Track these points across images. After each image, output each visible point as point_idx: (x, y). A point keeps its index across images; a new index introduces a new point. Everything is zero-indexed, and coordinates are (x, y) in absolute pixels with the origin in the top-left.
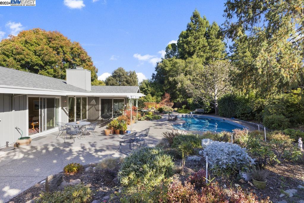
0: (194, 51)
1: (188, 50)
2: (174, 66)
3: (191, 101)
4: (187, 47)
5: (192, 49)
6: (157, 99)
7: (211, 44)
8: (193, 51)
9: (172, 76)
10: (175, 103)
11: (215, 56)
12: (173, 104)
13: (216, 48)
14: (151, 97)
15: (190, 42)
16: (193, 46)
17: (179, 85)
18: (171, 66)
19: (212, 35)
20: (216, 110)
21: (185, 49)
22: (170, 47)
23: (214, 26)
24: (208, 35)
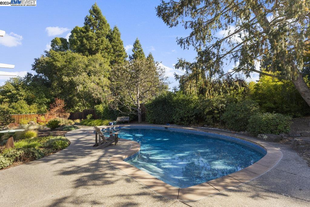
1: (88, 47)
2: (70, 63)
3: (100, 108)
4: (88, 43)
5: (95, 47)
6: (39, 108)
7: (115, 47)
8: (96, 49)
9: (68, 75)
10: (71, 114)
12: (68, 115)
13: (120, 53)
14: (25, 105)
15: (91, 38)
16: (96, 44)
17: (80, 88)
18: (65, 62)
19: (114, 39)
20: (139, 117)
21: (85, 45)
22: (58, 42)
23: (116, 31)
24: (110, 38)
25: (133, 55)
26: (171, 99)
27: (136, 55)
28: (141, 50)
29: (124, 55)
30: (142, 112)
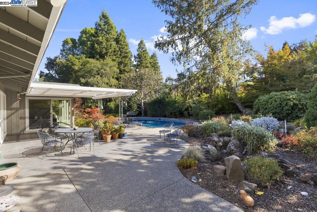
0: (106, 54)
1: (99, 51)
2: (85, 66)
3: (112, 105)
4: (98, 47)
5: (104, 51)
7: (122, 49)
9: (84, 77)
11: (126, 62)
13: (126, 55)
15: (101, 43)
16: (106, 48)
19: (121, 41)
20: (143, 112)
21: (96, 49)
22: (69, 42)
23: (122, 34)
24: (117, 41)
25: (138, 55)
26: (165, 100)
27: (141, 55)
28: (145, 50)
29: (129, 57)
30: (145, 108)
